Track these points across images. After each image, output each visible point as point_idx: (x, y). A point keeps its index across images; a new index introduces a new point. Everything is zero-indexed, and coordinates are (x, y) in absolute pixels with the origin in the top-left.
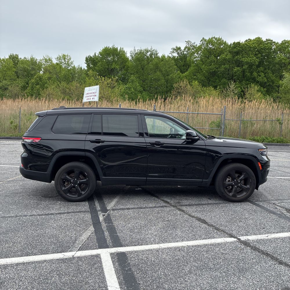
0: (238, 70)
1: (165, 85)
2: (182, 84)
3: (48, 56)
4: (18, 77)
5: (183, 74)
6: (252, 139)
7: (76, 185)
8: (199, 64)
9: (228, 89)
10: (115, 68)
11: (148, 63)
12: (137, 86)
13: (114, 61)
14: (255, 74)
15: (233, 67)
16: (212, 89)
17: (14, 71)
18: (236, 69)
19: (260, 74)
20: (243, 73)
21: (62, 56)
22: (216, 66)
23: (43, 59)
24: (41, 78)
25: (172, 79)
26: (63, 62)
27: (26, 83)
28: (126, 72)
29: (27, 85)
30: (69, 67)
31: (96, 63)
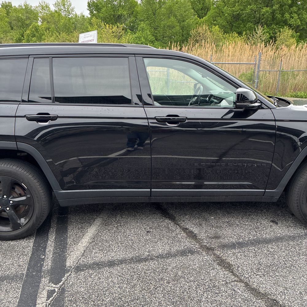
0: (267, 12)
1: (180, 33)
2: (200, 30)
3: (44, 2)
4: (12, 29)
5: (201, 19)
6: (294, 95)
7: (8, 209)
9: (255, 36)
10: (122, 15)
11: (160, 7)
12: (148, 35)
13: (120, 6)
14: (287, 15)
15: (260, 7)
16: (237, 35)
17: (7, 22)
18: (265, 10)
19: (293, 16)
20: (272, 15)
21: (60, 2)
22: (241, 7)
23: (39, 6)
24: (37, 29)
25: (189, 26)
26: (63, 10)
27: (21, 35)
28: (135, 19)
29: (23, 38)
30: (69, 15)
31: (100, 9)
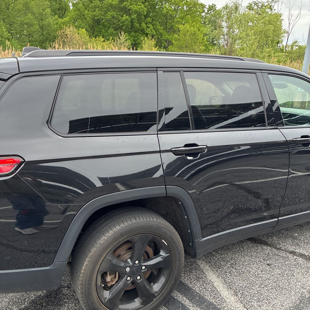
0: (127, 20)
7: (139, 278)
8: (81, 8)
9: (119, 41)
14: (144, 25)
15: (120, 15)
16: (103, 40)
18: (125, 17)
19: (149, 25)
20: (131, 23)
22: (101, 12)
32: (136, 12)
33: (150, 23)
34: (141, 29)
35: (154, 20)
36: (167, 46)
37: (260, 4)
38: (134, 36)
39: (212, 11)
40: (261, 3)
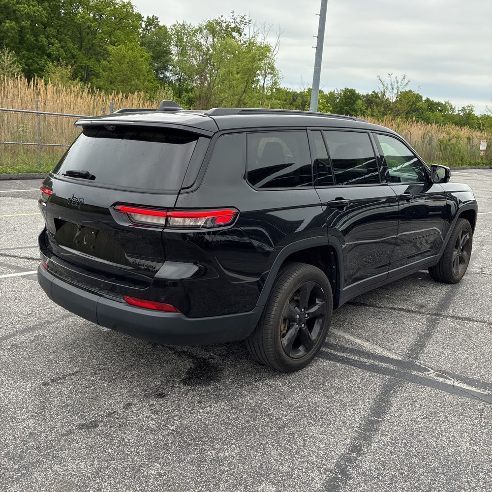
7: (303, 325)
32: (28, 16)
33: (53, 36)
34: (38, 45)
35: (60, 33)
36: (85, 77)
37: (224, 25)
38: (27, 57)
39: (152, 26)
40: (225, 23)
